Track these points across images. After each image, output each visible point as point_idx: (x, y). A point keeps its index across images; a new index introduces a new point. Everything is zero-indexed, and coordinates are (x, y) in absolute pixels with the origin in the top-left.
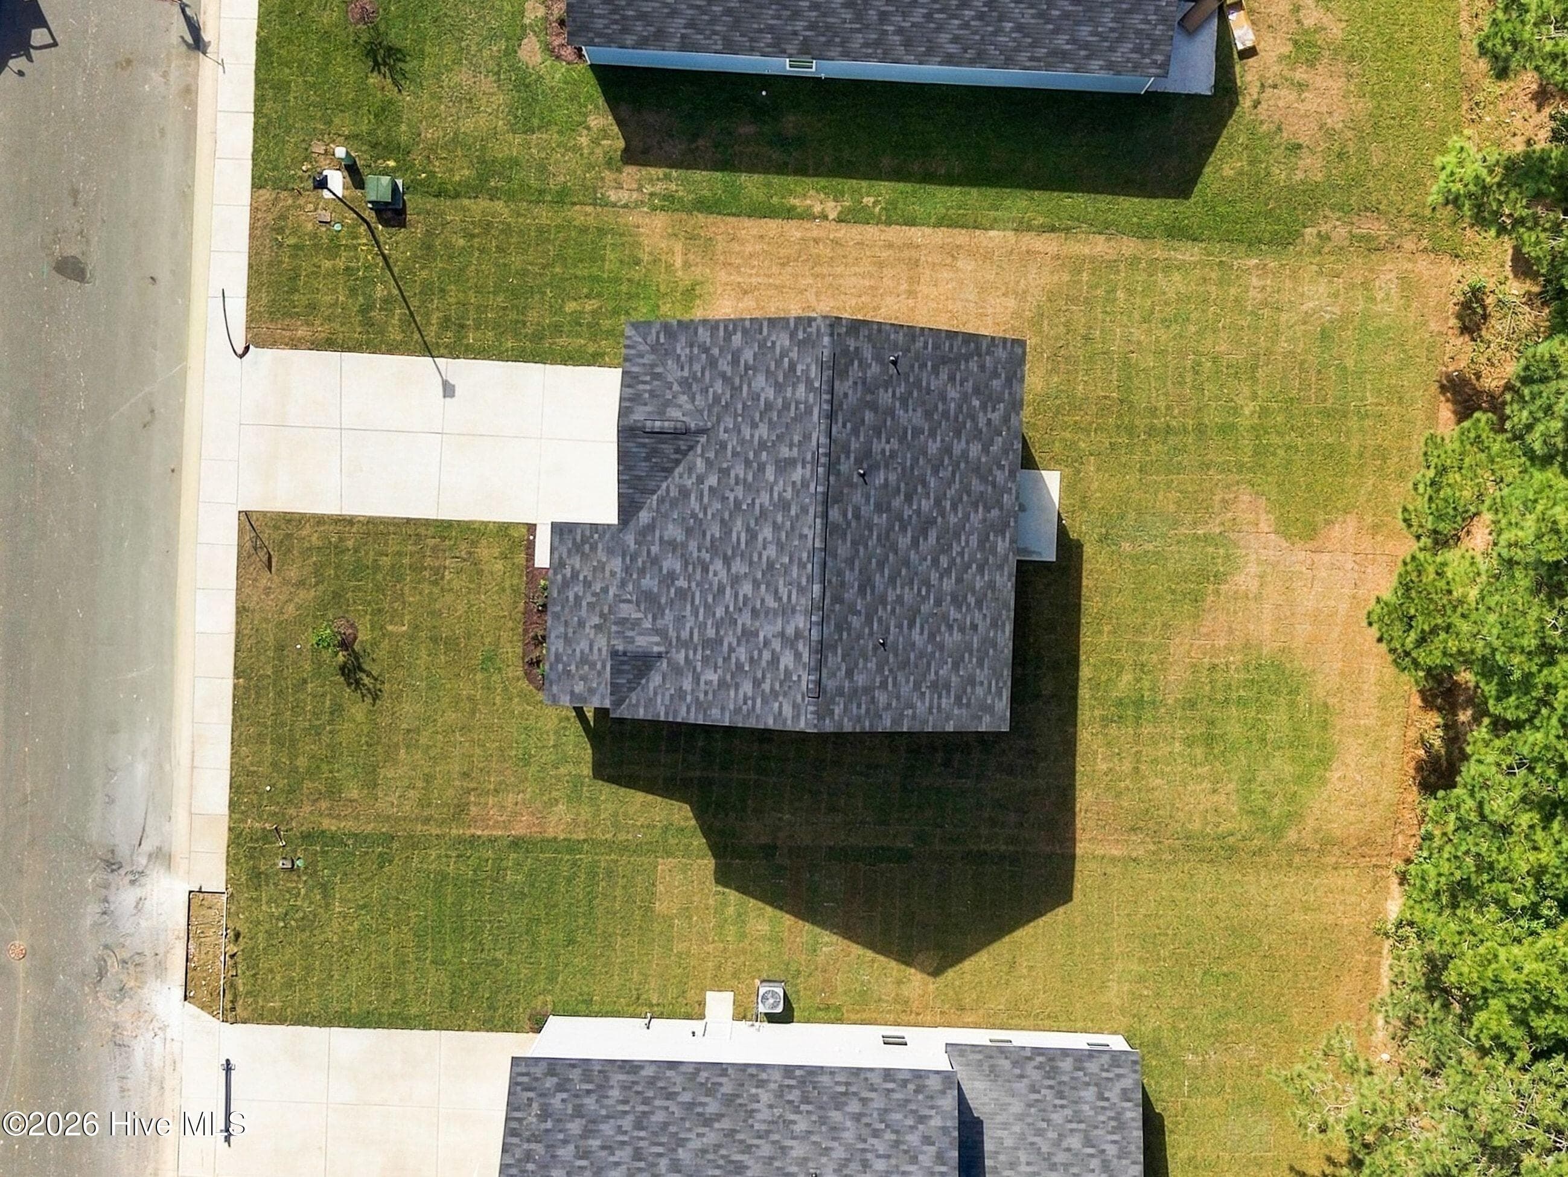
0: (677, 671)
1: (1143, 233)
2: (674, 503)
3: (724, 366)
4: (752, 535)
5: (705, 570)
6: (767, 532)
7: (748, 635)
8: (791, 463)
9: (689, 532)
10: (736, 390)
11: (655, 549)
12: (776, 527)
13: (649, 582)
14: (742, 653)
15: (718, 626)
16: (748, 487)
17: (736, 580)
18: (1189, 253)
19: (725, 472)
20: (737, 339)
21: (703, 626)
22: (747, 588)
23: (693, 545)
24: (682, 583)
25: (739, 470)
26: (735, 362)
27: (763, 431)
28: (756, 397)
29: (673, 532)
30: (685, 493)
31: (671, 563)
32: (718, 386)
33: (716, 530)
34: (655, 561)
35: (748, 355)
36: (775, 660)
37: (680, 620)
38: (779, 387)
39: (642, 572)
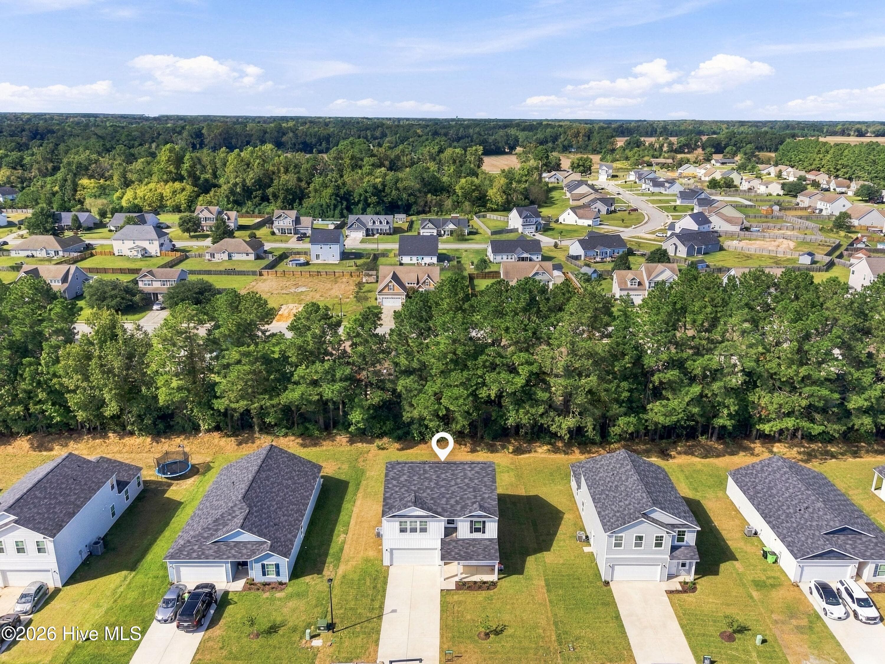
0: (483, 499)
1: (358, 489)
2: (435, 502)
3: (397, 489)
4: (444, 480)
5: (454, 492)
6: (443, 476)
7: (471, 479)
8: (424, 470)
9: (443, 497)
10: (404, 486)
11: (449, 506)
12: (442, 473)
13: (458, 508)
14: (476, 481)
15: (469, 487)
16: (431, 481)
17: (456, 484)
18: (364, 483)
19: (427, 487)
20: (390, 486)
21: (470, 492)
22: (459, 480)
23: (448, 496)
24: (458, 498)
25: (426, 484)
26: (397, 486)
27: (415, 478)
28: (406, 480)
29: (443, 501)
30: (432, 499)
31: (452, 502)
32: (403, 490)
33: (443, 490)
34: (452, 506)
35: (395, 482)
36: (477, 472)
37: (468, 498)
38: (404, 474)
39: (455, 510)
